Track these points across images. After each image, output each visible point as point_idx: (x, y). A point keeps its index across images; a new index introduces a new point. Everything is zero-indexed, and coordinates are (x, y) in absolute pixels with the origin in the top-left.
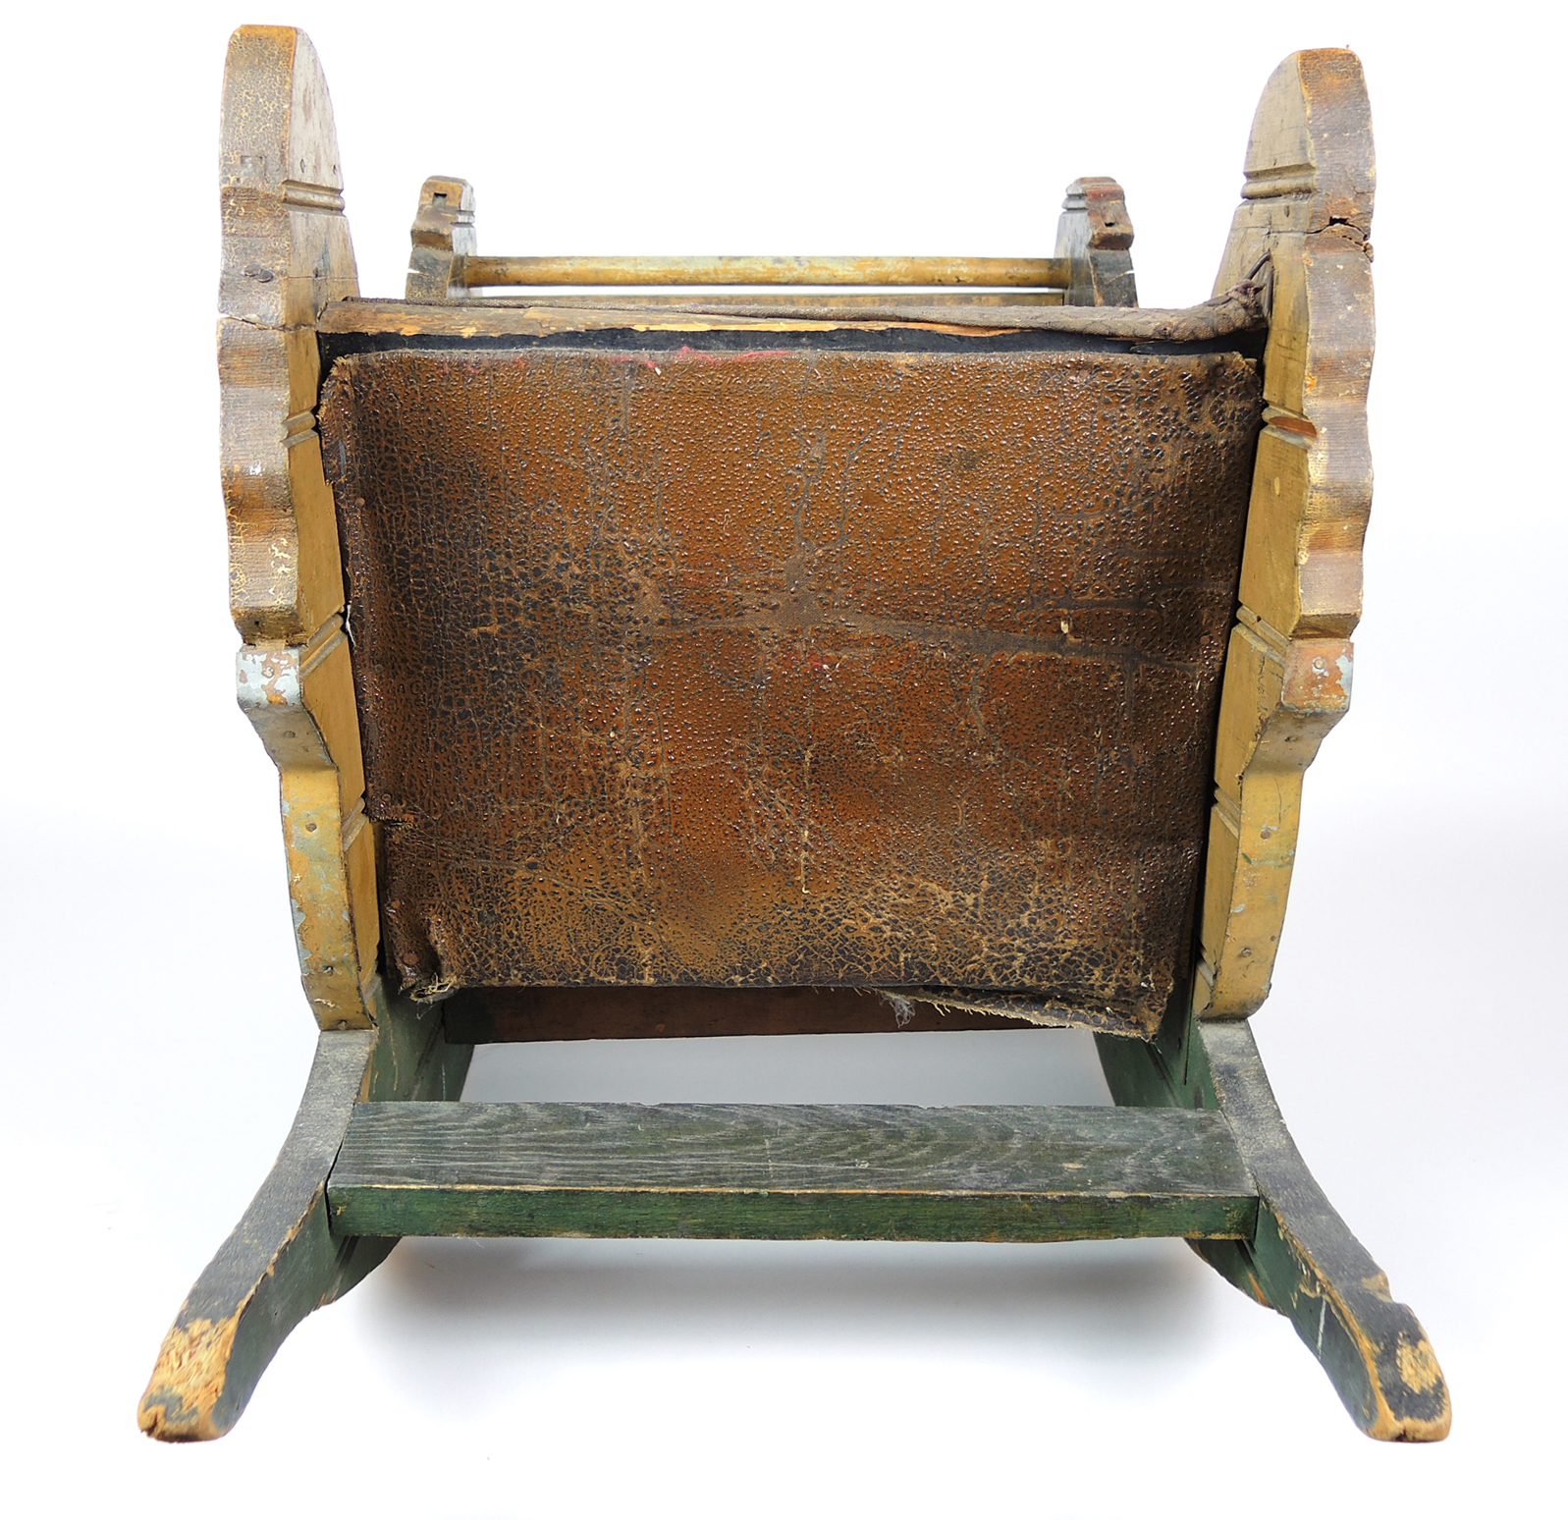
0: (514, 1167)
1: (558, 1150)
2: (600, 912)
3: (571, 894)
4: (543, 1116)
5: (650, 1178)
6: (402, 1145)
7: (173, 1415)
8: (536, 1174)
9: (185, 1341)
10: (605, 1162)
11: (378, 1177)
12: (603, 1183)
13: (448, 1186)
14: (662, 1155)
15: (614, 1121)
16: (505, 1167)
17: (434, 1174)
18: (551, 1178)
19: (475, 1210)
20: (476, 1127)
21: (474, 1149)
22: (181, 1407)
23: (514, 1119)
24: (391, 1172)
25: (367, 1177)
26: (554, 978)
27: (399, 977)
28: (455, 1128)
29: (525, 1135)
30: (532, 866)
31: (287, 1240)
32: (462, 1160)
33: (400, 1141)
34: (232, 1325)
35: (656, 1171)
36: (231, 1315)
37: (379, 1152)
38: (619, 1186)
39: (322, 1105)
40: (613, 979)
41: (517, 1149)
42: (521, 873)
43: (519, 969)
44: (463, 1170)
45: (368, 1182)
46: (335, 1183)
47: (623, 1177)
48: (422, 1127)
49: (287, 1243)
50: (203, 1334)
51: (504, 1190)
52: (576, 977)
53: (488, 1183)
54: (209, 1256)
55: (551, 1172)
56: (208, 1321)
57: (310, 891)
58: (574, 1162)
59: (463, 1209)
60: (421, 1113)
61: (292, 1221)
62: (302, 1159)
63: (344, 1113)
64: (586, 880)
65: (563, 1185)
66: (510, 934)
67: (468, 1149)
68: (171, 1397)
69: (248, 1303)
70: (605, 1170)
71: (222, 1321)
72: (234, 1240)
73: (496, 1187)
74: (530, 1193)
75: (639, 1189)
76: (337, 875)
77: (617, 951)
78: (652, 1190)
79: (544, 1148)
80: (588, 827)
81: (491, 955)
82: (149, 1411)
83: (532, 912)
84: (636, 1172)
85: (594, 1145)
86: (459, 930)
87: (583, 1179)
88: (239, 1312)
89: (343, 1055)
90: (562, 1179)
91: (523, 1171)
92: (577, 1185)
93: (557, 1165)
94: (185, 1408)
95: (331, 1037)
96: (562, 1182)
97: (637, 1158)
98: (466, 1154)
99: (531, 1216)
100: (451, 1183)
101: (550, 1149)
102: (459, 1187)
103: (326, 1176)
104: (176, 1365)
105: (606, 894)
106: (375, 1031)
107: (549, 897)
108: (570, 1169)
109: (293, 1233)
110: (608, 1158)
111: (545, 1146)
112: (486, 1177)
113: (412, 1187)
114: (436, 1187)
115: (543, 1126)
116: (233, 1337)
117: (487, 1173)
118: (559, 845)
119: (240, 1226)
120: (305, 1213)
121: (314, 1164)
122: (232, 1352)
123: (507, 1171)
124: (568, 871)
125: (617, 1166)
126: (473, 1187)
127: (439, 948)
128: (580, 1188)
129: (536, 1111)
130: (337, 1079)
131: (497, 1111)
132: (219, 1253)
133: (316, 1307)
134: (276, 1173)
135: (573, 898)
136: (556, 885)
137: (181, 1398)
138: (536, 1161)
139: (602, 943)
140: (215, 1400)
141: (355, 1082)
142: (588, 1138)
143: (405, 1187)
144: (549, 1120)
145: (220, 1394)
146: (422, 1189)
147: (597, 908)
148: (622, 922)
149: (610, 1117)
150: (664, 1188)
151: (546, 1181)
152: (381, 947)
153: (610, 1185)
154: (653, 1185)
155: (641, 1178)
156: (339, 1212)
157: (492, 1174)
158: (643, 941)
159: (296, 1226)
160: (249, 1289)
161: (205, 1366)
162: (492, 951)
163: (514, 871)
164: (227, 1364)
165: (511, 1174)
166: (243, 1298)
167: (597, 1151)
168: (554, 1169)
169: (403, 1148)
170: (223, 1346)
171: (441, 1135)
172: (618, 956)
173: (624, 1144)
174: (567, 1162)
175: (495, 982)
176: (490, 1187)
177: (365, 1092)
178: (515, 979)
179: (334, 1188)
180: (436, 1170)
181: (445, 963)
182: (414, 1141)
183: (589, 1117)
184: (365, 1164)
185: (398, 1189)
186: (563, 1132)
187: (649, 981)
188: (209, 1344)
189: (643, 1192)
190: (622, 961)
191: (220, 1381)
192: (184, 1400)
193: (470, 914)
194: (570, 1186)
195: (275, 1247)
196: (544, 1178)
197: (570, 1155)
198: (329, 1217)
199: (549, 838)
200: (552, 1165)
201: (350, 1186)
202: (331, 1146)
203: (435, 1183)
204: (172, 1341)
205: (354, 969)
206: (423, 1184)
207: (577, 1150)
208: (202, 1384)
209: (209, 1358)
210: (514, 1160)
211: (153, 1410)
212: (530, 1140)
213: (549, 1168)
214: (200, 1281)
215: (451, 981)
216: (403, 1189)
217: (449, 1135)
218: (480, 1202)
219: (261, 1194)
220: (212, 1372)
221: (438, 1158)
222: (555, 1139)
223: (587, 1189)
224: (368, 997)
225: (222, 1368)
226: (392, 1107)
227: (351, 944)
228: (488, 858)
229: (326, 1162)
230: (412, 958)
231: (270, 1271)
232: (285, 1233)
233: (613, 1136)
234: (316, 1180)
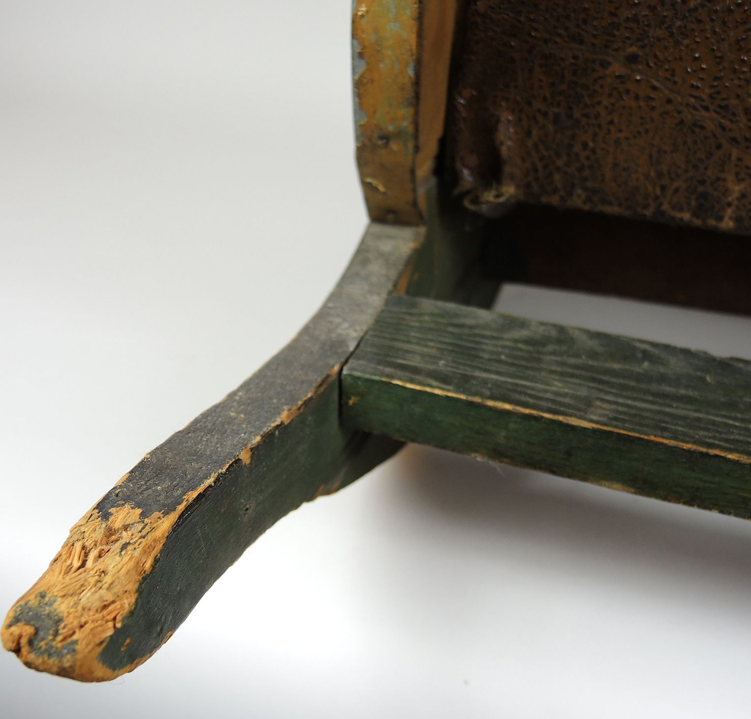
0: (557, 394)
1: (612, 385)
2: (697, 130)
3: (669, 101)
4: (593, 344)
5: (727, 441)
6: (431, 344)
7: (42, 644)
8: (583, 406)
9: (99, 534)
10: (668, 410)
11: (399, 373)
12: (666, 434)
13: (477, 399)
14: (739, 415)
15: (676, 366)
16: (546, 391)
17: (463, 382)
18: (603, 416)
19: (503, 433)
20: (516, 341)
21: (512, 365)
22: (56, 634)
23: (559, 341)
24: (415, 370)
25: (388, 370)
26: (620, 205)
27: (456, 178)
28: (493, 338)
29: (572, 361)
30: (632, 59)
31: (278, 422)
32: (498, 373)
33: (431, 340)
34: (165, 524)
35: (732, 433)
36: (168, 510)
37: (407, 347)
38: (687, 442)
39: (356, 289)
40: (686, 216)
41: (562, 374)
42: (617, 68)
43: (585, 189)
44: (496, 384)
45: (388, 376)
46: (352, 369)
47: (691, 432)
48: (456, 330)
49: (278, 426)
50: (126, 528)
51: (542, 417)
52: (646, 207)
53: (526, 405)
54: (182, 423)
55: (602, 408)
56: (139, 511)
57: (376, 30)
58: (629, 402)
59: (490, 428)
60: (456, 315)
61: (292, 400)
62: (323, 337)
63: (377, 301)
64: (692, 86)
65: (616, 427)
66: (585, 146)
67: (506, 363)
68: (49, 615)
69: (200, 496)
70: (667, 419)
71: (157, 514)
72: (218, 410)
73: (534, 412)
74: (573, 428)
75: (713, 452)
76: (408, 12)
77: (702, 182)
78: (730, 456)
79: (594, 380)
80: (716, 11)
81: (558, 169)
82: (13, 629)
83: (616, 120)
84: (708, 430)
85: (654, 387)
86: (529, 133)
87: (640, 425)
88: (181, 508)
89: (386, 246)
90: (615, 419)
91: (567, 400)
92: (633, 430)
93: (609, 402)
94: (59, 638)
95: (378, 228)
96: (614, 423)
97: (708, 413)
98: (503, 368)
99: (568, 453)
100: (482, 396)
101: (600, 381)
102: (490, 403)
103: (343, 360)
104: (76, 564)
105: (711, 107)
106: (422, 230)
107: (642, 104)
108: (625, 409)
109: (288, 417)
110: (670, 406)
111: (595, 376)
112: (523, 398)
113: (437, 392)
114: (463, 397)
115: (593, 355)
116: (163, 541)
117: (526, 394)
118: (672, 34)
119: (232, 395)
120: (309, 395)
121: (333, 346)
122: (156, 560)
123: (549, 396)
124: (673, 71)
125: (683, 418)
126: (507, 406)
127: (504, 151)
128: (637, 435)
129: (584, 337)
130: (376, 268)
131: (541, 330)
132: (196, 422)
133: (310, 498)
134: (292, 348)
135: (670, 107)
136: (654, 88)
137: (60, 620)
138: (583, 392)
139: (686, 171)
140: (110, 632)
141: (393, 274)
142: (646, 378)
143: (428, 390)
144: (600, 349)
145: (119, 625)
146: (447, 397)
147: (695, 125)
148: (719, 147)
149: (673, 360)
150: (746, 457)
151: (595, 418)
152: (443, 142)
153: (675, 438)
154: (731, 451)
155: (714, 438)
156: (351, 402)
157: (531, 396)
158: (737, 174)
159: (294, 408)
160: (206, 477)
161: (108, 579)
162: (560, 163)
163: (609, 64)
164: (144, 579)
165: (553, 401)
166: (194, 488)
167: (657, 395)
168: (605, 406)
169: (432, 347)
170: (144, 552)
171: (477, 343)
172: (701, 189)
173: (690, 393)
174: (621, 400)
175: (555, 200)
176: (527, 411)
177: (404, 284)
178: (578, 200)
179: (349, 375)
180: (466, 378)
181: (507, 169)
182: (445, 343)
183: (646, 355)
184: (388, 356)
185: (420, 391)
186: (616, 366)
187: (727, 224)
188: (125, 546)
189: (716, 456)
190: (704, 196)
191: (127, 603)
192: (62, 625)
193: (545, 114)
194: (624, 429)
195: (260, 428)
196: (592, 413)
197: (625, 393)
198: (341, 406)
199: (663, 23)
200: (602, 400)
201: (367, 376)
202: (356, 331)
203: (463, 392)
204: (83, 529)
205: (411, 145)
206: (449, 391)
207: (632, 389)
208: (98, 604)
209: (119, 566)
210: (558, 385)
211: (15, 630)
212: (577, 367)
213: (598, 403)
214: (153, 453)
215: (509, 190)
216: (426, 392)
217: (486, 344)
218: (512, 426)
219: (268, 366)
220: (117, 589)
221: (469, 366)
222: (607, 372)
223: (646, 437)
224: (421, 192)
225: (132, 586)
226: (428, 305)
227: (411, 111)
228: (581, 42)
229: (347, 346)
230: (473, 160)
231: (245, 457)
232: (279, 414)
233: (677, 381)
234: (331, 362)
